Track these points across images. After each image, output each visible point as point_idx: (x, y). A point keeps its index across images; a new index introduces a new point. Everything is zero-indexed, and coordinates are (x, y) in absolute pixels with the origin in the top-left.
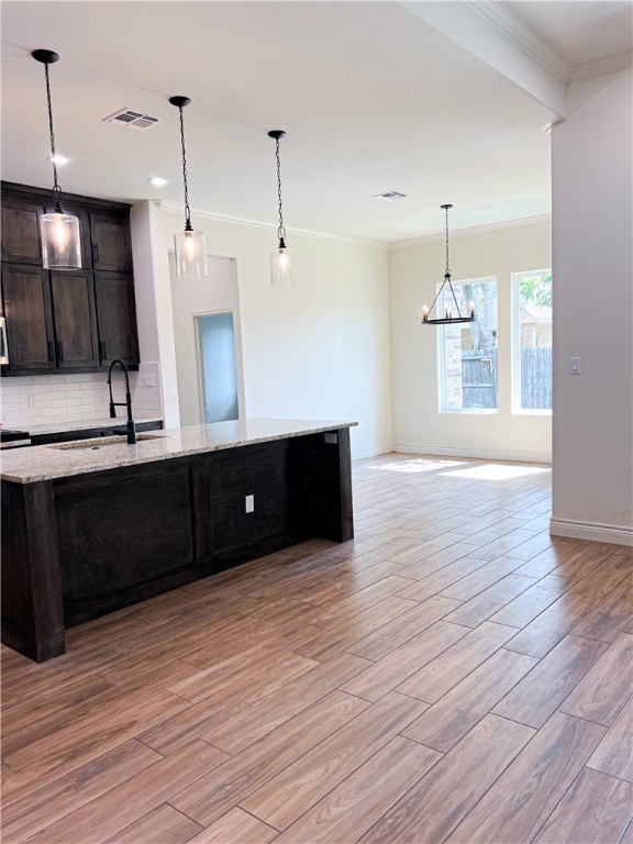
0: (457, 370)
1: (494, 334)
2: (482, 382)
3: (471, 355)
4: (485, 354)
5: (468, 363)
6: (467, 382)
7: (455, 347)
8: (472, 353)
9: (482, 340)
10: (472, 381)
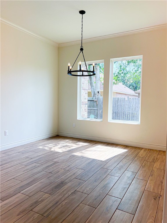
0: (86, 102)
1: (98, 92)
2: (94, 108)
3: (91, 99)
4: (95, 99)
5: (90, 101)
6: (89, 107)
7: (86, 93)
8: (91, 98)
9: (94, 94)
10: (91, 107)
